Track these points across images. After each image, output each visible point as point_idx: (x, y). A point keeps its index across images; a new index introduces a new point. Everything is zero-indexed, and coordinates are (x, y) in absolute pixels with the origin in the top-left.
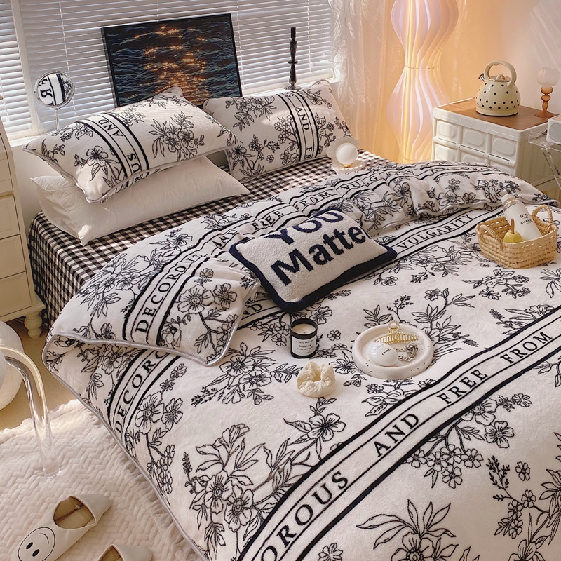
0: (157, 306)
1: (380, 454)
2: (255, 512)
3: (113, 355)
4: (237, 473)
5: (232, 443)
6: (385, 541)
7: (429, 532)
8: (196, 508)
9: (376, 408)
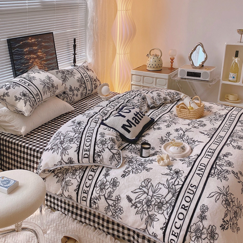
0: (89, 147)
1: (200, 177)
2: (168, 205)
3: (74, 170)
4: (155, 194)
5: (147, 186)
6: (218, 199)
7: (228, 194)
8: (139, 213)
9: (189, 164)
